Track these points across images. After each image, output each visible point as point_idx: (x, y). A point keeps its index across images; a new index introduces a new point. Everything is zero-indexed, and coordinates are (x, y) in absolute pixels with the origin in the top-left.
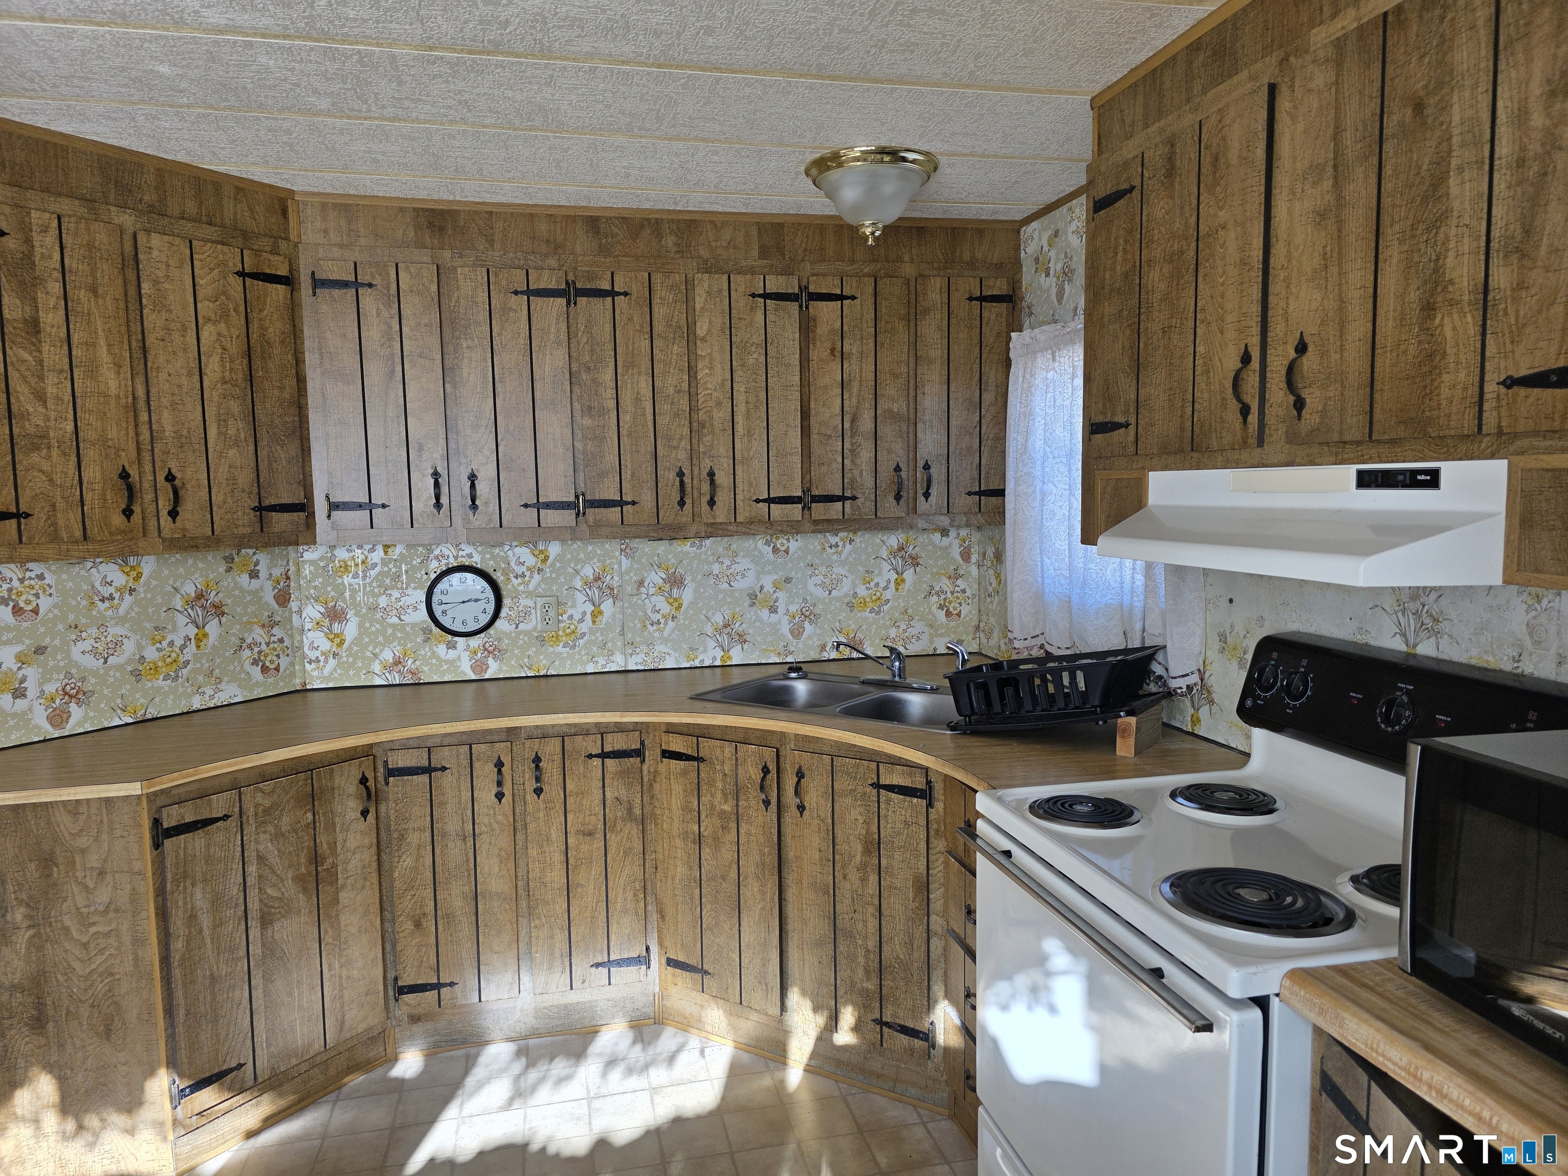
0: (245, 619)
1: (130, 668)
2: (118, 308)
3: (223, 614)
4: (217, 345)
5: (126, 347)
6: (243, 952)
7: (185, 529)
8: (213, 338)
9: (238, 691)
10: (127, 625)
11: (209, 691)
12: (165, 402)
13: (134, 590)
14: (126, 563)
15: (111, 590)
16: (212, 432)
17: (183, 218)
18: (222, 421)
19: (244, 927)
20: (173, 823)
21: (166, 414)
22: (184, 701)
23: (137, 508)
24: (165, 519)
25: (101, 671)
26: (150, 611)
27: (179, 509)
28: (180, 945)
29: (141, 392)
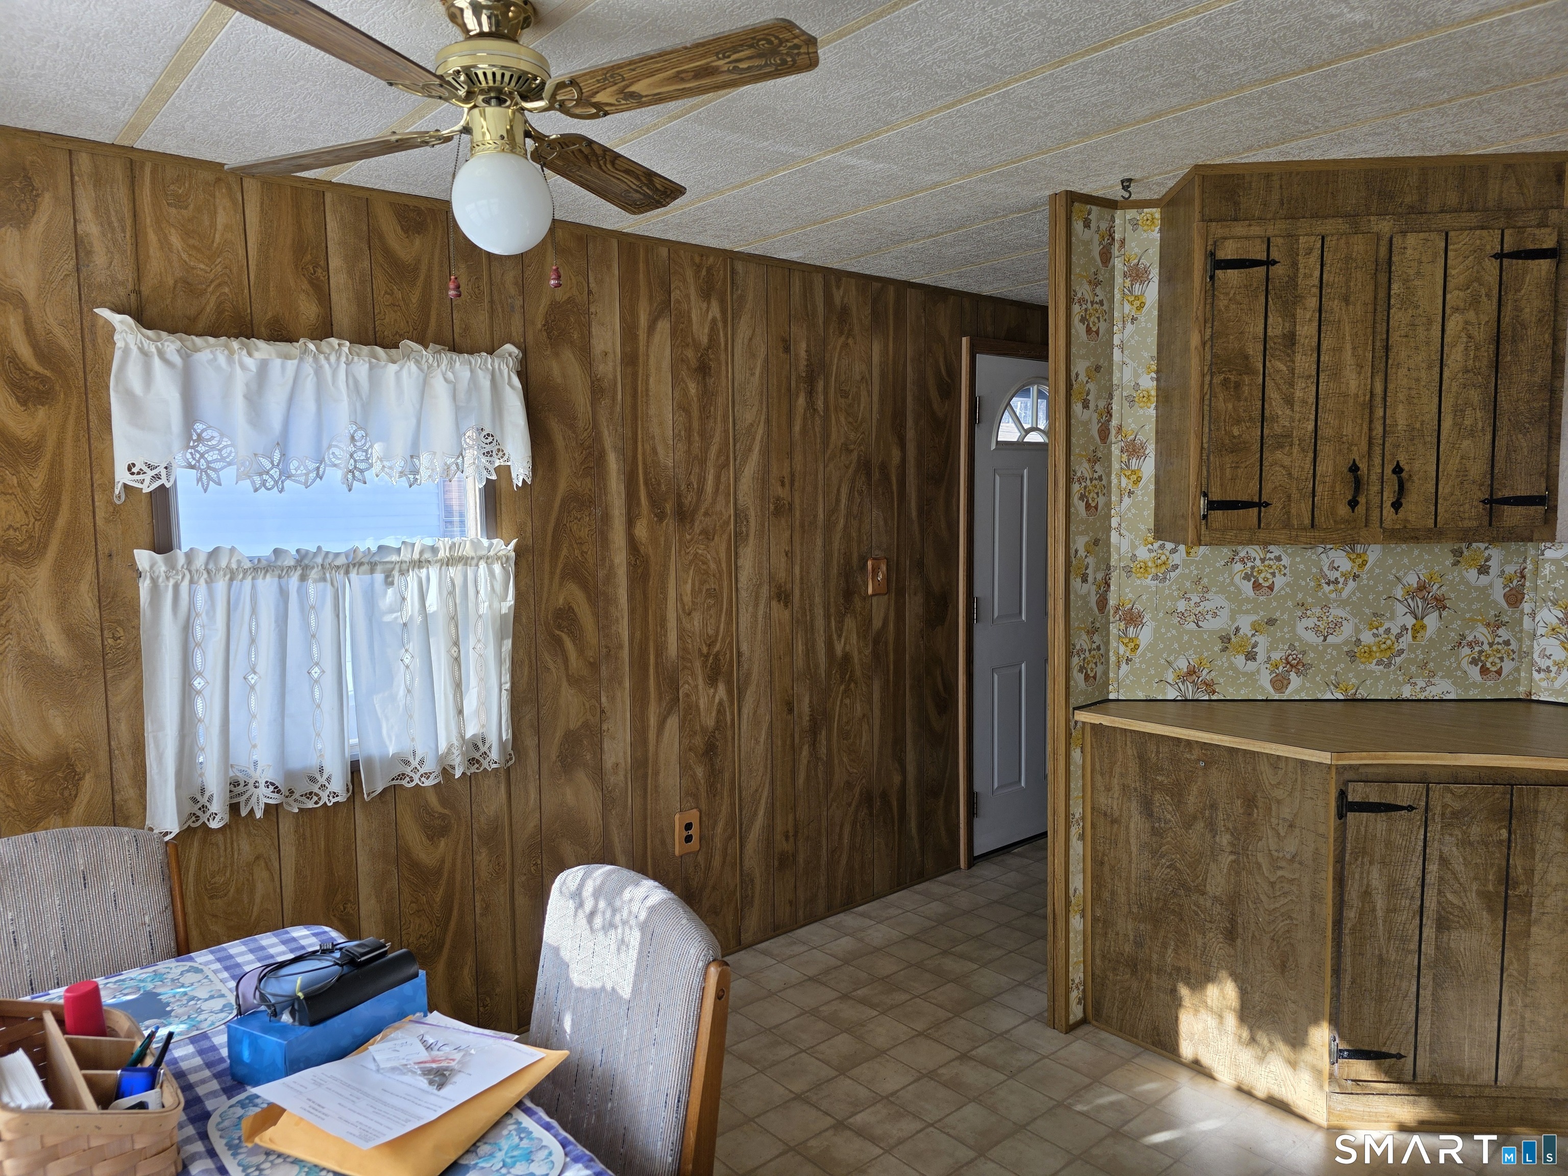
0: (1468, 616)
1: (1345, 649)
2: (1366, 312)
3: (1444, 607)
4: (1463, 334)
5: (1370, 348)
6: (1414, 946)
7: (1406, 521)
8: (1460, 328)
9: (1452, 689)
10: (1348, 608)
11: (1421, 683)
12: (1401, 396)
13: (1358, 576)
14: (1353, 551)
15: (1337, 574)
16: (1447, 424)
17: (1442, 212)
18: (1459, 412)
19: (1418, 922)
20: (1357, 800)
21: (1401, 408)
22: (1394, 689)
23: (1362, 500)
24: (1388, 510)
25: (1321, 648)
26: (1371, 597)
27: (1403, 501)
28: (1352, 915)
29: (1379, 388)
